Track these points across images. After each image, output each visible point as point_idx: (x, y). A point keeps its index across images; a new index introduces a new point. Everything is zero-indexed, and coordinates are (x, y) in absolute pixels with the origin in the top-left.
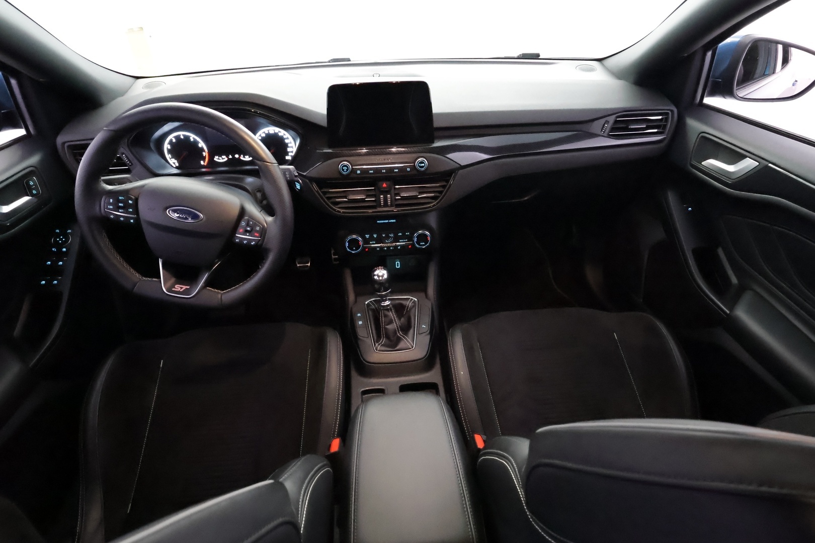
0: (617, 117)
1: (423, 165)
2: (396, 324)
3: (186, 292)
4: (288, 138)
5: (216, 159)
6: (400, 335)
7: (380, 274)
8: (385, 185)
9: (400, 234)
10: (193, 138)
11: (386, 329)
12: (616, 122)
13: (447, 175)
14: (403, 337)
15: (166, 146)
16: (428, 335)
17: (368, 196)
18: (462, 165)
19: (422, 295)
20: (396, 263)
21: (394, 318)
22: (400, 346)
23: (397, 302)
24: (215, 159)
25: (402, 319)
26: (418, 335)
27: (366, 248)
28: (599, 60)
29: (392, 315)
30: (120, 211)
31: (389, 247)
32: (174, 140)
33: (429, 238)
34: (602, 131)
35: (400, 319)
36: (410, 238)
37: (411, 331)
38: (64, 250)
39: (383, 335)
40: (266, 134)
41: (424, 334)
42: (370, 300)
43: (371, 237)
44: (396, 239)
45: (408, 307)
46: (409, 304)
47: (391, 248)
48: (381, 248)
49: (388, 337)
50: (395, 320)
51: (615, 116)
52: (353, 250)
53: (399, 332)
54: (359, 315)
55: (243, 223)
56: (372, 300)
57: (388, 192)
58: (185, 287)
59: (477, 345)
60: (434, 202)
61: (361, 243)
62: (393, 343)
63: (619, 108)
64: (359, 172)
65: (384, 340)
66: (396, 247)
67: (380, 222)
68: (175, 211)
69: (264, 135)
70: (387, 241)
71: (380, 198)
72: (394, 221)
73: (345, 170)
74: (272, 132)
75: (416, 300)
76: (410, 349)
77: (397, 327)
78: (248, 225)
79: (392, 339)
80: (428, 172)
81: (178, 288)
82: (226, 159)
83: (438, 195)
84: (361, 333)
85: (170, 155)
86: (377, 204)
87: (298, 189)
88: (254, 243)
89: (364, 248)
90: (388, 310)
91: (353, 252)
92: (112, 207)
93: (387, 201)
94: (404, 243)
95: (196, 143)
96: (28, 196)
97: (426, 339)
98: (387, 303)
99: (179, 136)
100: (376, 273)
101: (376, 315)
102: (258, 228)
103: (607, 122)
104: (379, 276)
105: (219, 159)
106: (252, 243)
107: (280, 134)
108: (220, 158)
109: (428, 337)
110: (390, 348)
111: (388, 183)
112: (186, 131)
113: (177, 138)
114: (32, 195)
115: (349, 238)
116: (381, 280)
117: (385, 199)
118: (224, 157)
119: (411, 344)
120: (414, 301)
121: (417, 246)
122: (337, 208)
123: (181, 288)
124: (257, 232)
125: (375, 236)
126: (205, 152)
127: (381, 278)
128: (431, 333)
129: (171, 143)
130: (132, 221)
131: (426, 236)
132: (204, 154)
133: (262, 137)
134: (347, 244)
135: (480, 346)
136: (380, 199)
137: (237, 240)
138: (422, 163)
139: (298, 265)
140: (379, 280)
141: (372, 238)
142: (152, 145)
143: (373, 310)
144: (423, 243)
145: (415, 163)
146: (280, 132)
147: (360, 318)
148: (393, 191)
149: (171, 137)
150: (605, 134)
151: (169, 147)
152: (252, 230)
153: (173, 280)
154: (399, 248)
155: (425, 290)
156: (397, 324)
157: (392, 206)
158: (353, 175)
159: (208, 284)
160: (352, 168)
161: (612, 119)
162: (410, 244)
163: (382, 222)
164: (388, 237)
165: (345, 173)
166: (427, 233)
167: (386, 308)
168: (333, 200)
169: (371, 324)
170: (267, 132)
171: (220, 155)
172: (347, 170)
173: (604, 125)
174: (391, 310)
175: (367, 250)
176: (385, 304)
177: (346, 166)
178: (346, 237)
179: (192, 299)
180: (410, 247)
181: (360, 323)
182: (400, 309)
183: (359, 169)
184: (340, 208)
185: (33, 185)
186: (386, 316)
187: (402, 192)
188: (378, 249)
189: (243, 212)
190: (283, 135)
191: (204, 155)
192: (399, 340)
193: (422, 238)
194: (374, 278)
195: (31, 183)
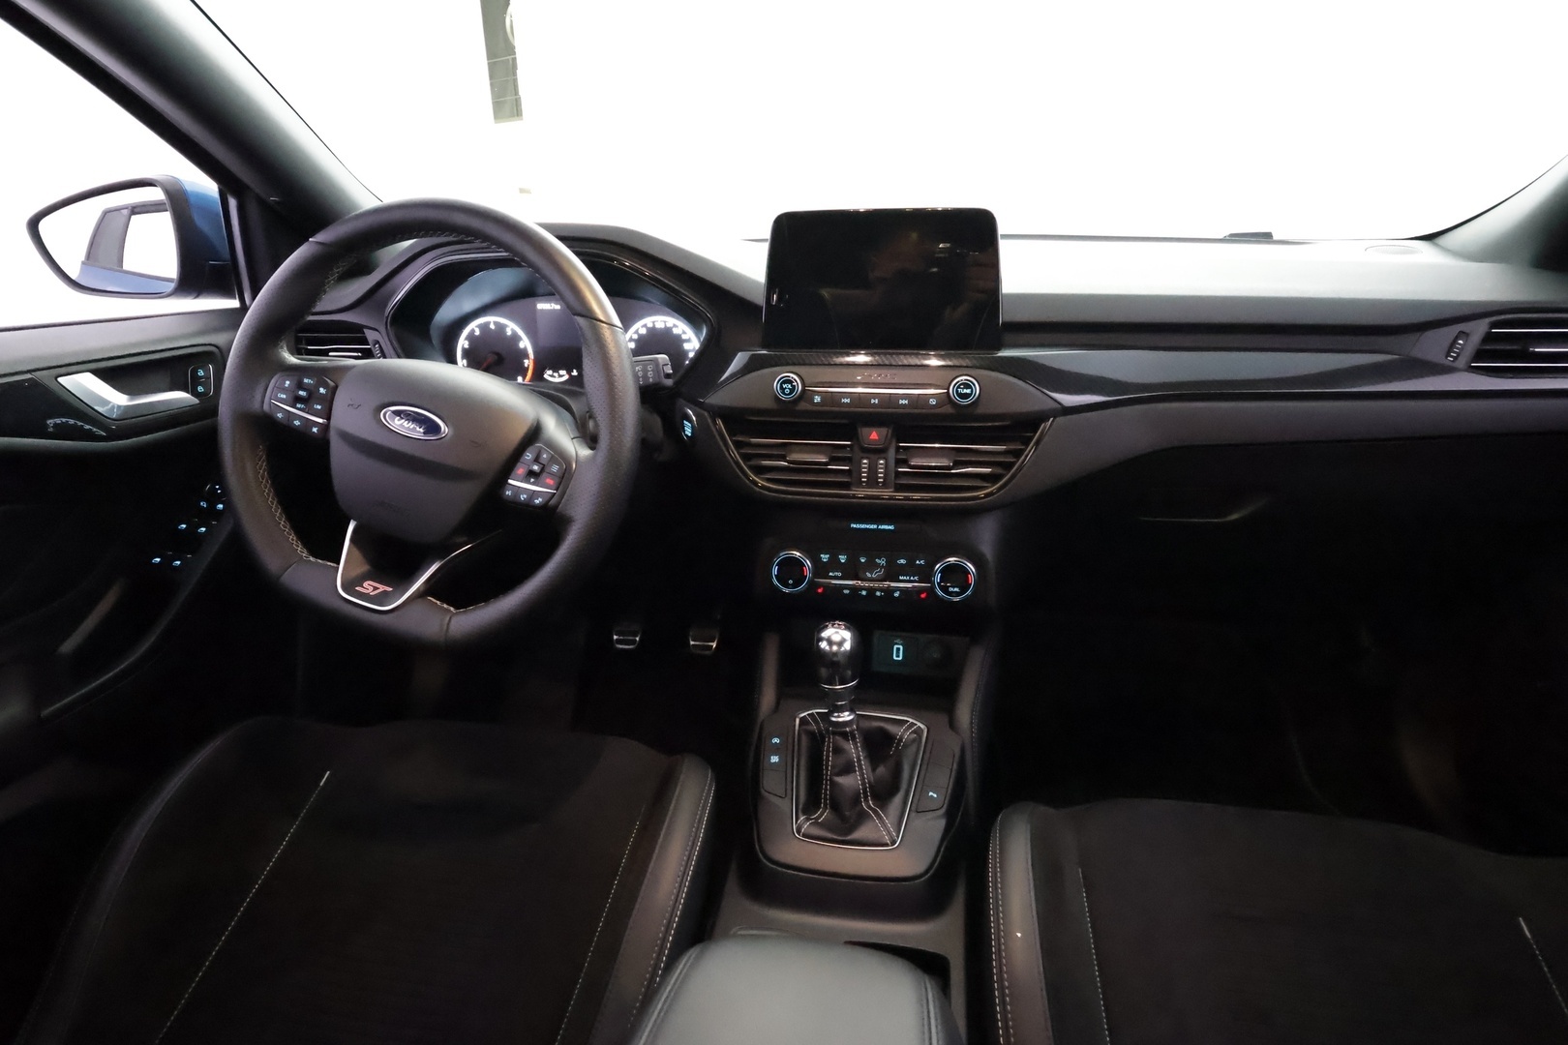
0: (1495, 325)
1: (968, 391)
2: (862, 775)
3: (381, 599)
4: (688, 341)
5: (548, 374)
6: (869, 807)
7: (836, 638)
8: (874, 436)
9: (902, 561)
10: (512, 330)
11: (833, 784)
12: (1489, 338)
13: (1023, 427)
14: (875, 812)
15: (463, 343)
16: (938, 817)
17: (834, 460)
18: (1066, 405)
19: (943, 719)
20: (896, 647)
21: (859, 760)
22: (858, 834)
23: (876, 724)
24: (545, 376)
25: (881, 770)
26: (913, 814)
27: (819, 585)
28: (1429, 238)
29: (854, 750)
30: (299, 406)
31: (875, 590)
32: (477, 332)
33: (972, 579)
34: (1448, 355)
35: (874, 765)
36: (926, 575)
37: (898, 799)
38: (220, 506)
39: (825, 799)
40: (649, 329)
41: (930, 815)
42: (810, 712)
43: (834, 560)
44: (892, 574)
45: (900, 740)
46: (904, 734)
47: (878, 594)
48: (855, 590)
49: (835, 807)
50: (860, 766)
51: (1487, 320)
52: (787, 586)
53: (866, 801)
54: (776, 740)
55: (529, 456)
56: (814, 711)
57: (880, 452)
58: (382, 588)
59: (1075, 874)
60: (987, 488)
61: (808, 574)
62: (844, 822)
63: (1502, 303)
64: (817, 399)
65: (824, 814)
66: (889, 591)
67: (858, 526)
68: (397, 413)
69: (643, 331)
70: (869, 575)
71: (860, 463)
72: (891, 527)
73: (787, 391)
74: (660, 325)
75: (922, 726)
76: (886, 845)
77: (863, 784)
78: (537, 460)
79: (847, 813)
80: (980, 410)
81: (368, 587)
82: (566, 377)
83: (999, 471)
84: (771, 783)
85: (465, 361)
86: (852, 479)
87: (687, 436)
88: (540, 499)
89: (813, 585)
90: (845, 735)
91: (787, 591)
92: (284, 396)
93: (877, 473)
94: (910, 585)
95: (516, 338)
96: (188, 392)
97: (933, 827)
98: (846, 717)
99: (488, 323)
100: (825, 634)
101: (817, 745)
102: (555, 468)
103: (1462, 334)
104: (830, 642)
105: (552, 376)
106: (537, 502)
107: (675, 331)
108: (556, 374)
109: (942, 823)
110: (836, 834)
111: (884, 431)
112: (501, 316)
113: (484, 327)
114: (195, 393)
115: (783, 555)
116: (835, 654)
117: (873, 470)
118: (562, 372)
119: (889, 833)
120: (918, 732)
121: (940, 593)
122: (762, 479)
123: (375, 588)
124: (552, 474)
125: (843, 559)
126: (528, 358)
127: (835, 648)
128: (950, 815)
129: (471, 337)
130: (315, 430)
131: (966, 572)
132: (526, 362)
133: (639, 335)
134: (775, 570)
135: (1084, 878)
136: (860, 468)
137: (509, 493)
138: (967, 386)
139: (692, 643)
140: (831, 652)
141: (834, 563)
142: (436, 339)
143: (811, 735)
144: (956, 589)
145: (948, 389)
146: (675, 326)
147: (776, 750)
148: (892, 453)
149: (474, 327)
150: (1461, 363)
151: (466, 346)
152: (542, 470)
153: (365, 568)
154: (897, 594)
155: (949, 710)
156: (863, 779)
157: (885, 485)
158: (803, 406)
159: (432, 589)
160: (804, 390)
161: (1479, 329)
162: (920, 591)
163: (863, 526)
164: (872, 565)
165: (783, 397)
166: (971, 567)
167: (840, 730)
168: (753, 462)
169: (798, 765)
170: (650, 325)
171: (556, 370)
172: (792, 390)
173: (1455, 341)
174: (854, 738)
175: (820, 591)
176: (840, 720)
177: (790, 382)
178: (776, 554)
179: (391, 615)
180: (923, 596)
181: (775, 759)
182: (879, 744)
183: (818, 393)
184: (769, 480)
185: (201, 377)
186: (838, 751)
187: (913, 457)
188: (846, 592)
189: (535, 433)
190: (680, 332)
191: (526, 365)
192: (862, 817)
193: (954, 573)
194: (818, 646)
195: (201, 373)
